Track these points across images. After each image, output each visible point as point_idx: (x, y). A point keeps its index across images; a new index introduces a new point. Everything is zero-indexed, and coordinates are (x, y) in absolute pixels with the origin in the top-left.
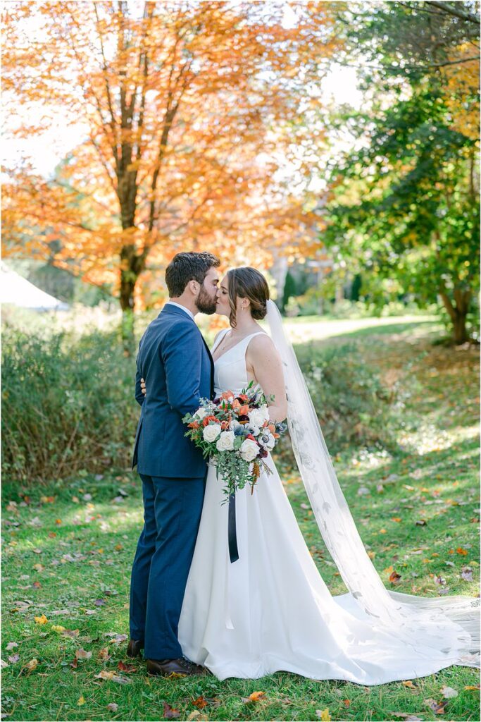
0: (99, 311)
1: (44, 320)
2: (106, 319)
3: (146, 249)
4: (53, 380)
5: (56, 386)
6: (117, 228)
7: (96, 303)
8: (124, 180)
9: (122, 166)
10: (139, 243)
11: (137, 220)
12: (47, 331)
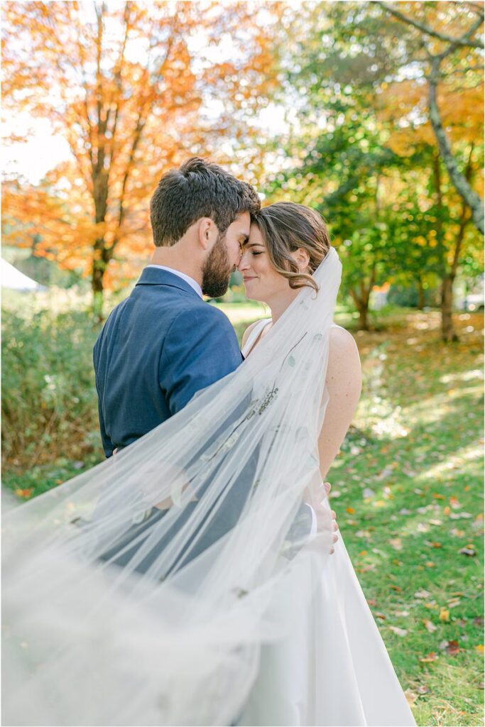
0: (72, 292)
1: (25, 300)
2: (78, 300)
3: (115, 241)
4: (32, 360)
5: (35, 367)
6: (90, 223)
7: (69, 286)
8: (98, 182)
9: (97, 170)
10: (109, 237)
11: (108, 217)
12: (27, 310)
